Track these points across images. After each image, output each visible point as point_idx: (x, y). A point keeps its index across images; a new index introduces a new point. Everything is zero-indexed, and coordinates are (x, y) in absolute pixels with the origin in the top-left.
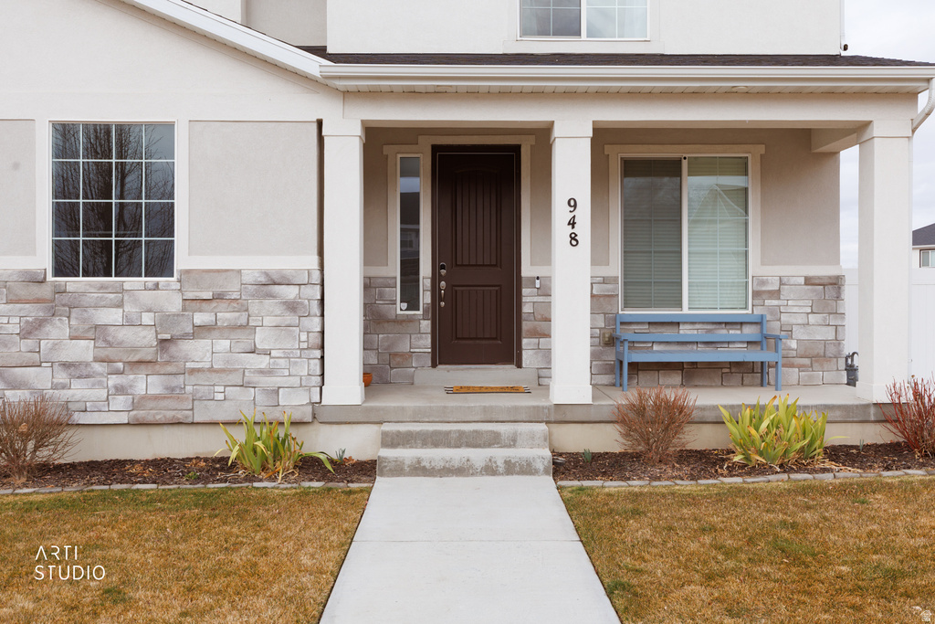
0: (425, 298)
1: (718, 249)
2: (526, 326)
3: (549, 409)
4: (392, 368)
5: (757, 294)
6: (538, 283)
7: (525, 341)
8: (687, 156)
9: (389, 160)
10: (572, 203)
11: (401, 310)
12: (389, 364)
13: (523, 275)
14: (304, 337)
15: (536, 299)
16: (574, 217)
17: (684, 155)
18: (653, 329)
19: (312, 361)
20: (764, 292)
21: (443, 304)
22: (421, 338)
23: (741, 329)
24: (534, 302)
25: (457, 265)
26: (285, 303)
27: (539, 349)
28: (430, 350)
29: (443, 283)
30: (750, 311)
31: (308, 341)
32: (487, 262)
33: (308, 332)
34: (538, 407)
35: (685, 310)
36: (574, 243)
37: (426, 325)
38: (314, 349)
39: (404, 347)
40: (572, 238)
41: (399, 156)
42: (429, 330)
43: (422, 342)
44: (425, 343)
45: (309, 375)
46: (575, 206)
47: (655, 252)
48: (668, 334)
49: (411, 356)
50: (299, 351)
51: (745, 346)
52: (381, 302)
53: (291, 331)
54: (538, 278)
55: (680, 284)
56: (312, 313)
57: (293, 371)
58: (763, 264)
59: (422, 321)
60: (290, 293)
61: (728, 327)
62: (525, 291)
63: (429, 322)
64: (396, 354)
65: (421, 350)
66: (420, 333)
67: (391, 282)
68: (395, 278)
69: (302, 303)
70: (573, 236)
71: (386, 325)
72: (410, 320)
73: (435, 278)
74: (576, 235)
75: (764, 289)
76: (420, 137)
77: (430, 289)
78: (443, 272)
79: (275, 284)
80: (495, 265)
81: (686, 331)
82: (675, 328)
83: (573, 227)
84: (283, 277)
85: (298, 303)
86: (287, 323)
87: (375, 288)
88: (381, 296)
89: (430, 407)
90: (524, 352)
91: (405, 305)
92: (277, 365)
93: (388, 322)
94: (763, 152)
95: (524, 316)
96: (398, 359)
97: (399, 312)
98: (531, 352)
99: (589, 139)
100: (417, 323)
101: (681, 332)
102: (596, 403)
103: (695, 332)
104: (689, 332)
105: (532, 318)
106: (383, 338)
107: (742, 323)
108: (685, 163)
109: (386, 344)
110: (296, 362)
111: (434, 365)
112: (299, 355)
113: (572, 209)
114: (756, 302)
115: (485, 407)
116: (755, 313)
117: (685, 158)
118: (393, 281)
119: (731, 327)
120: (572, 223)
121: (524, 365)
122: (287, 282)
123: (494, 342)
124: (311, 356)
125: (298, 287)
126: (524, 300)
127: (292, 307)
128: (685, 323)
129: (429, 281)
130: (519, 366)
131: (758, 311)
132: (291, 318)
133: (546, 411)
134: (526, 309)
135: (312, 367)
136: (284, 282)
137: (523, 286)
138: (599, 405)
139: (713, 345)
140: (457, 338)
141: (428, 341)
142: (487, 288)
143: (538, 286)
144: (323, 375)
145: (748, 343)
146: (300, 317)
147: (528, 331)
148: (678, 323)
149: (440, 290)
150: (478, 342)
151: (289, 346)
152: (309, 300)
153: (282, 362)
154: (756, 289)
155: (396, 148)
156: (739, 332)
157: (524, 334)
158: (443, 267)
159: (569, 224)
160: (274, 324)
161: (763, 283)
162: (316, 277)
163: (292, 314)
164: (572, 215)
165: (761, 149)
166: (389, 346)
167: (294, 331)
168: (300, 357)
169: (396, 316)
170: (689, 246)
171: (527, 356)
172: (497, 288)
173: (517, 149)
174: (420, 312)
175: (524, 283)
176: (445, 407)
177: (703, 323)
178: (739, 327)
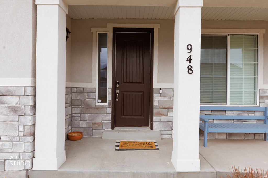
0: (109, 97)
1: (244, 77)
2: (155, 111)
3: (173, 175)
4: (93, 129)
5: (261, 97)
6: (161, 91)
7: (155, 118)
8: (230, 34)
9: (93, 34)
10: (189, 47)
11: (98, 103)
12: (92, 128)
13: (154, 87)
14: (21, 128)
15: (160, 99)
16: (190, 56)
17: (229, 34)
18: (213, 113)
19: (26, 144)
20: (265, 96)
21: (117, 100)
22: (107, 116)
23: (254, 113)
24: (159, 100)
25: (124, 82)
26: (9, 107)
27: (161, 121)
28: (111, 121)
29: (118, 91)
30: (258, 105)
31: (24, 131)
32: (138, 81)
33: (24, 126)
34: (167, 173)
35: (228, 104)
36: (190, 72)
37: (109, 110)
38: (28, 136)
39: (99, 120)
40: (189, 69)
41: (98, 33)
42: (111, 112)
43: (107, 118)
44: (109, 118)
45: (24, 152)
46: (191, 49)
47: (214, 78)
48: (221, 115)
49: (102, 124)
50: (18, 137)
51: (256, 121)
52: (89, 99)
53: (13, 125)
54: (161, 89)
55: (226, 92)
56: (27, 113)
57: (14, 150)
58: (264, 84)
59: (107, 108)
60: (13, 101)
61: (248, 112)
62: (155, 95)
63: (110, 109)
64: (95, 123)
65: (107, 121)
66: (106, 113)
67: (93, 90)
68: (95, 88)
69: (20, 108)
70: (190, 67)
71: (91, 110)
72: (102, 107)
73: (114, 88)
74: (192, 67)
75: (265, 95)
76: (107, 24)
77: (111, 93)
78: (118, 85)
79: (3, 95)
80: (141, 83)
81: (228, 114)
82: (224, 113)
83: (190, 62)
84: (8, 91)
85: (18, 108)
86: (10, 120)
87: (86, 92)
88: (89, 96)
89: (100, 172)
90: (154, 123)
91: (100, 101)
92: (4, 146)
93: (92, 108)
94: (265, 32)
95: (154, 106)
96: (96, 125)
97: (97, 104)
98: (157, 123)
99: (200, 8)
100: (105, 109)
101: (227, 114)
102: (203, 171)
103: (233, 115)
104: (230, 115)
105: (158, 107)
106: (89, 116)
107: (254, 111)
108: (229, 38)
109: (91, 118)
110: (16, 145)
111: (113, 128)
112: (18, 139)
113: (189, 51)
114: (261, 101)
115: (134, 173)
116: (261, 106)
117: (229, 35)
118: (94, 89)
119: (249, 112)
120: (189, 60)
121: (154, 129)
122: (11, 94)
123: (141, 117)
124: (26, 140)
125: (18, 97)
126: (154, 99)
127: (14, 110)
128: (228, 111)
129: (111, 90)
130: (152, 129)
131: (262, 105)
132: (13, 117)
133: (172, 176)
134: (155, 103)
135: (26, 147)
136: (9, 94)
137: (154, 92)
138: (205, 172)
139: (241, 121)
140: (124, 115)
141: (110, 117)
142: (138, 93)
143: (161, 93)
144: (33, 151)
145: (257, 120)
146: (19, 116)
147: (156, 113)
148: (225, 111)
149: (116, 93)
150: (133, 117)
151: (12, 134)
152: (25, 106)
153: (8, 144)
154: (261, 95)
155: (96, 29)
156: (253, 115)
157: (154, 114)
158: (117, 83)
159: (187, 60)
160: (2, 120)
161: (265, 92)
162: (29, 91)
163: (14, 114)
164: (189, 54)
165: (264, 31)
166: (92, 119)
167: (15, 125)
168: (19, 141)
169: (96, 105)
170: (230, 75)
171: (155, 125)
172: (142, 93)
173: (151, 30)
174: (107, 104)
175: (154, 91)
176: (109, 173)
177: (237, 111)
178: (253, 112)
